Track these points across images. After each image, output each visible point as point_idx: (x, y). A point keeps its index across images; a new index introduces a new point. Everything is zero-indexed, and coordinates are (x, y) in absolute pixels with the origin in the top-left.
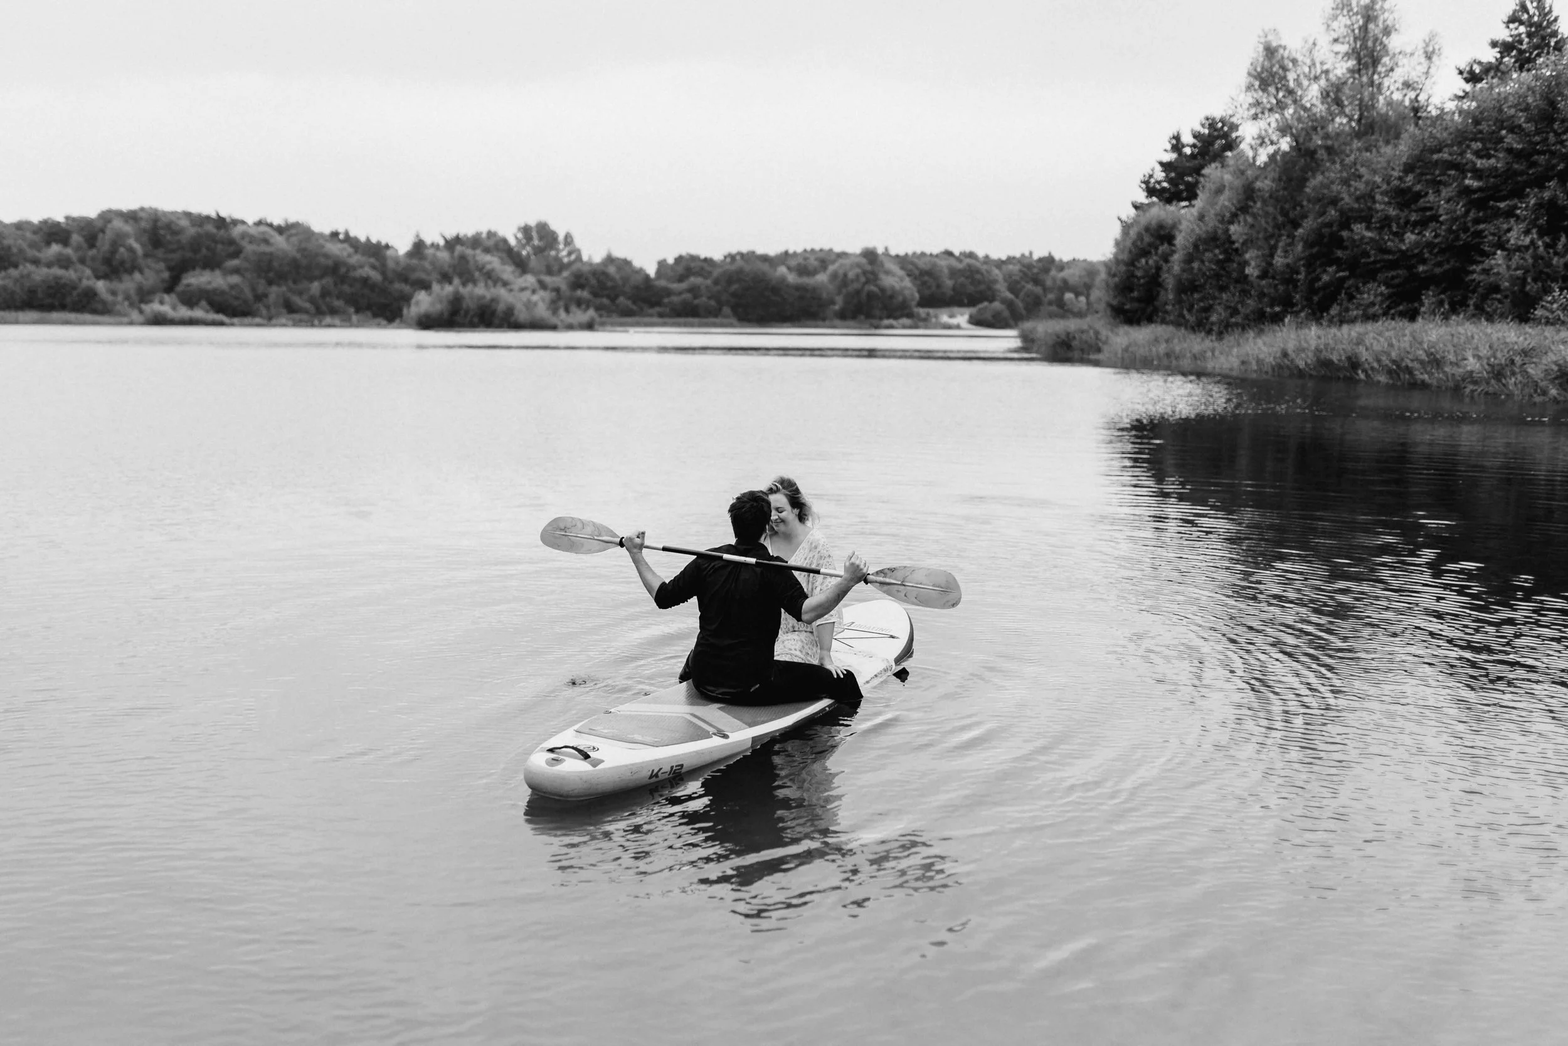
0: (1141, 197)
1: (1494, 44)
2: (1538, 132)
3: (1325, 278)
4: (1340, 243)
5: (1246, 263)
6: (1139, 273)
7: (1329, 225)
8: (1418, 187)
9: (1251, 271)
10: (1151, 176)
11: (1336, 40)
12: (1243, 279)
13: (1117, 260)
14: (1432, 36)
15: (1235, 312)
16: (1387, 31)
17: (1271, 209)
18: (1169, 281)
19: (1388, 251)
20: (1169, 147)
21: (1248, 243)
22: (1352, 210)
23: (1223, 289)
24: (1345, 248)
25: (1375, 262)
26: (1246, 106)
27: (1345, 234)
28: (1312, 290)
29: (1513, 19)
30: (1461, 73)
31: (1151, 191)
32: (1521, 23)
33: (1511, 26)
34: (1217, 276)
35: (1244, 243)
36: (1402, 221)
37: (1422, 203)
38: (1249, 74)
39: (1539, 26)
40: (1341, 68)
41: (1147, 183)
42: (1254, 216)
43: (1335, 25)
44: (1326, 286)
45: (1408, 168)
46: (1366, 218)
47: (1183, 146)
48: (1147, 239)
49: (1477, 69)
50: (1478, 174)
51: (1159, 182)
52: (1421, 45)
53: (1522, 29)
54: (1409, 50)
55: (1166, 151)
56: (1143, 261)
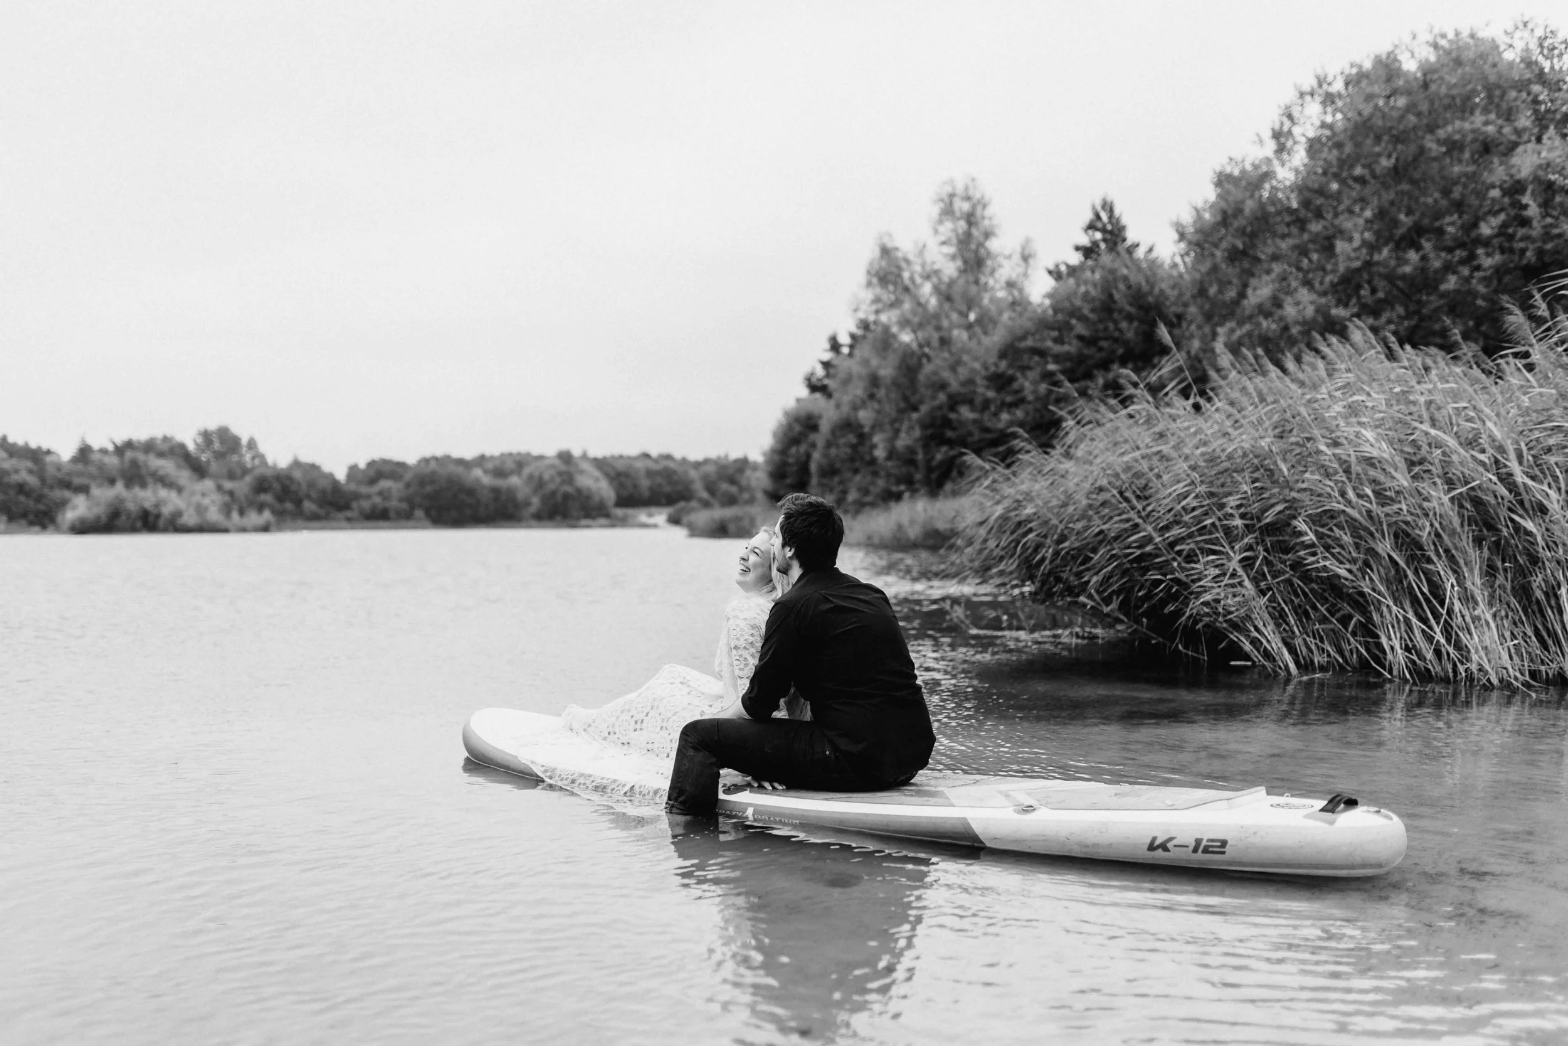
0: (804, 392)
1: (1077, 248)
2: (1100, 321)
3: (939, 457)
4: (947, 423)
5: (874, 447)
6: (791, 460)
7: (940, 408)
8: (1010, 372)
9: (880, 453)
10: (812, 373)
11: (944, 243)
12: (873, 461)
13: (775, 452)
14: (1028, 241)
15: (866, 492)
16: (988, 235)
17: (893, 395)
18: (813, 467)
19: (987, 430)
20: (827, 346)
21: (876, 426)
22: (959, 394)
23: (856, 471)
24: (954, 429)
25: (980, 441)
26: (868, 301)
27: (952, 416)
28: (930, 470)
29: (1091, 227)
30: (1050, 272)
31: (812, 387)
32: (1097, 229)
33: (1090, 232)
34: (852, 459)
35: (873, 427)
36: (998, 403)
37: (1015, 386)
38: (868, 272)
39: (1111, 232)
40: (950, 269)
41: (809, 380)
42: (879, 401)
43: (941, 229)
44: (942, 463)
45: (1002, 355)
46: (970, 402)
47: (841, 346)
48: (797, 428)
49: (1063, 268)
50: (1057, 359)
51: (820, 379)
52: (1019, 250)
53: (1098, 236)
54: (1007, 252)
55: (826, 350)
56: (793, 450)
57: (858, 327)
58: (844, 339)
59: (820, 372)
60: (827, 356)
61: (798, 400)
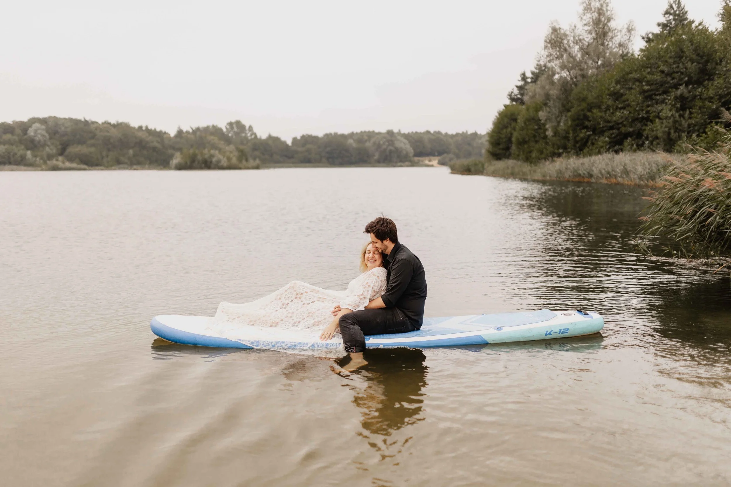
0: (508, 102)
1: (659, 25)
2: (674, 63)
3: (582, 135)
4: (586, 118)
5: (546, 130)
6: (503, 136)
7: (583, 110)
8: (622, 91)
9: (549, 133)
10: (512, 92)
11: (585, 25)
12: (546, 137)
13: (493, 131)
14: (631, 22)
15: (542, 152)
16: (609, 20)
17: (557, 104)
18: (514, 139)
19: (609, 122)
21: (548, 119)
22: (593, 103)
23: (537, 142)
24: (590, 121)
25: (603, 127)
26: (545, 56)
27: (589, 114)
28: (576, 142)
29: (667, 13)
30: (643, 38)
31: (512, 99)
32: (671, 14)
33: (667, 16)
34: (535, 136)
35: (546, 120)
36: (615, 107)
37: (624, 98)
38: (546, 41)
39: (678, 15)
40: (588, 38)
41: (510, 95)
42: (550, 107)
43: (584, 18)
44: (582, 139)
45: (618, 82)
46: (599, 107)
47: (527, 78)
48: (506, 120)
49: (650, 36)
50: (649, 83)
51: (516, 95)
52: (626, 26)
53: (671, 17)
54: (619, 29)
55: (519, 80)
56: (505, 131)
57: (536, 69)
58: (529, 75)
59: (516, 91)
60: (520, 83)
61: (506, 106)
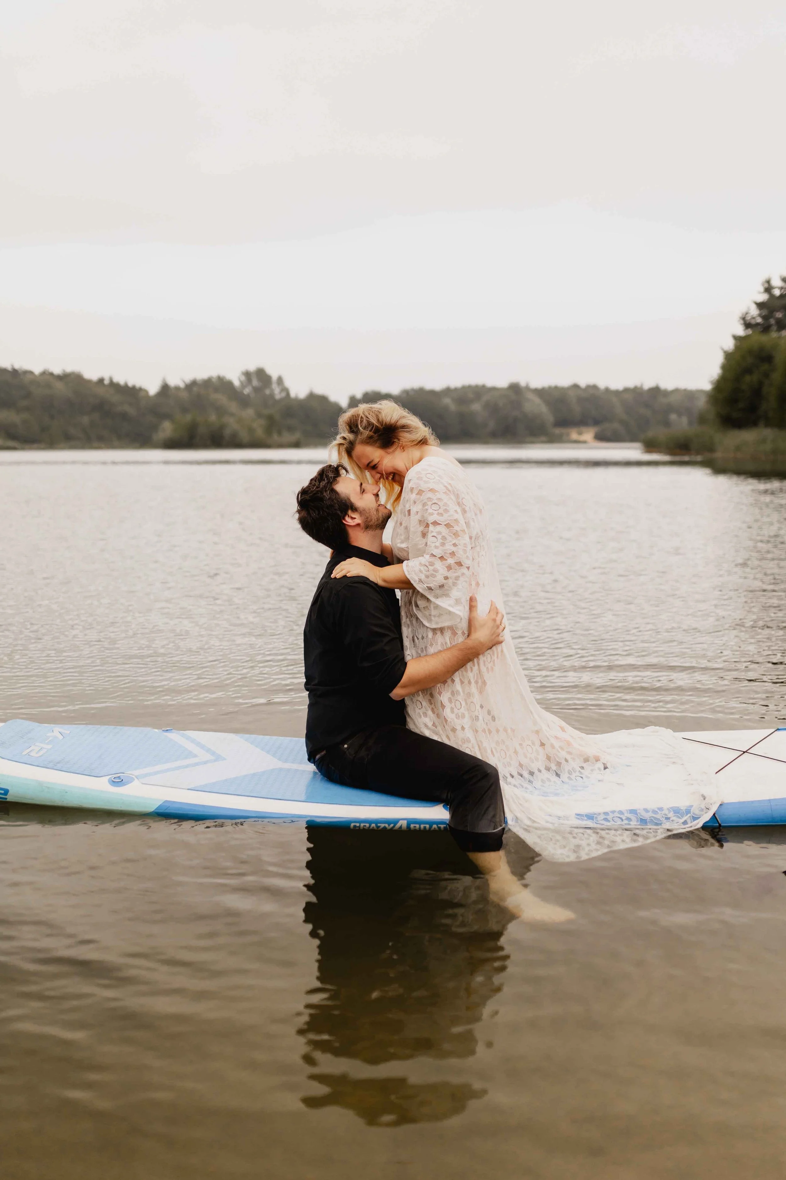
0: (740, 331)
6: (745, 387)
10: (747, 314)
20: (762, 289)
31: (748, 325)
41: (744, 319)
47: (773, 288)
51: (754, 318)
55: (760, 293)
56: (748, 378)
58: (777, 282)
59: (755, 312)
60: (763, 297)
61: (736, 338)
